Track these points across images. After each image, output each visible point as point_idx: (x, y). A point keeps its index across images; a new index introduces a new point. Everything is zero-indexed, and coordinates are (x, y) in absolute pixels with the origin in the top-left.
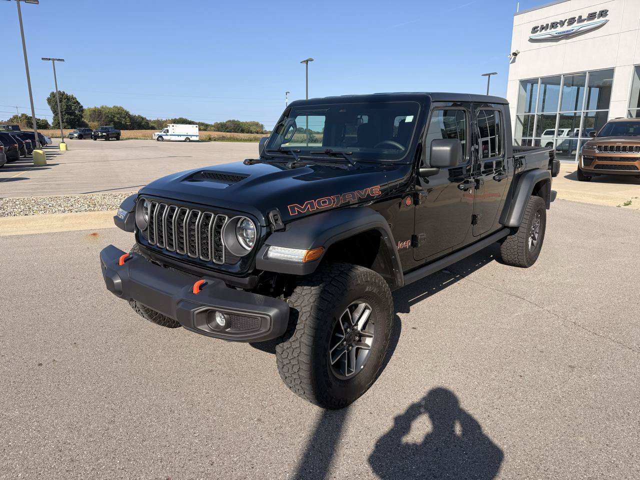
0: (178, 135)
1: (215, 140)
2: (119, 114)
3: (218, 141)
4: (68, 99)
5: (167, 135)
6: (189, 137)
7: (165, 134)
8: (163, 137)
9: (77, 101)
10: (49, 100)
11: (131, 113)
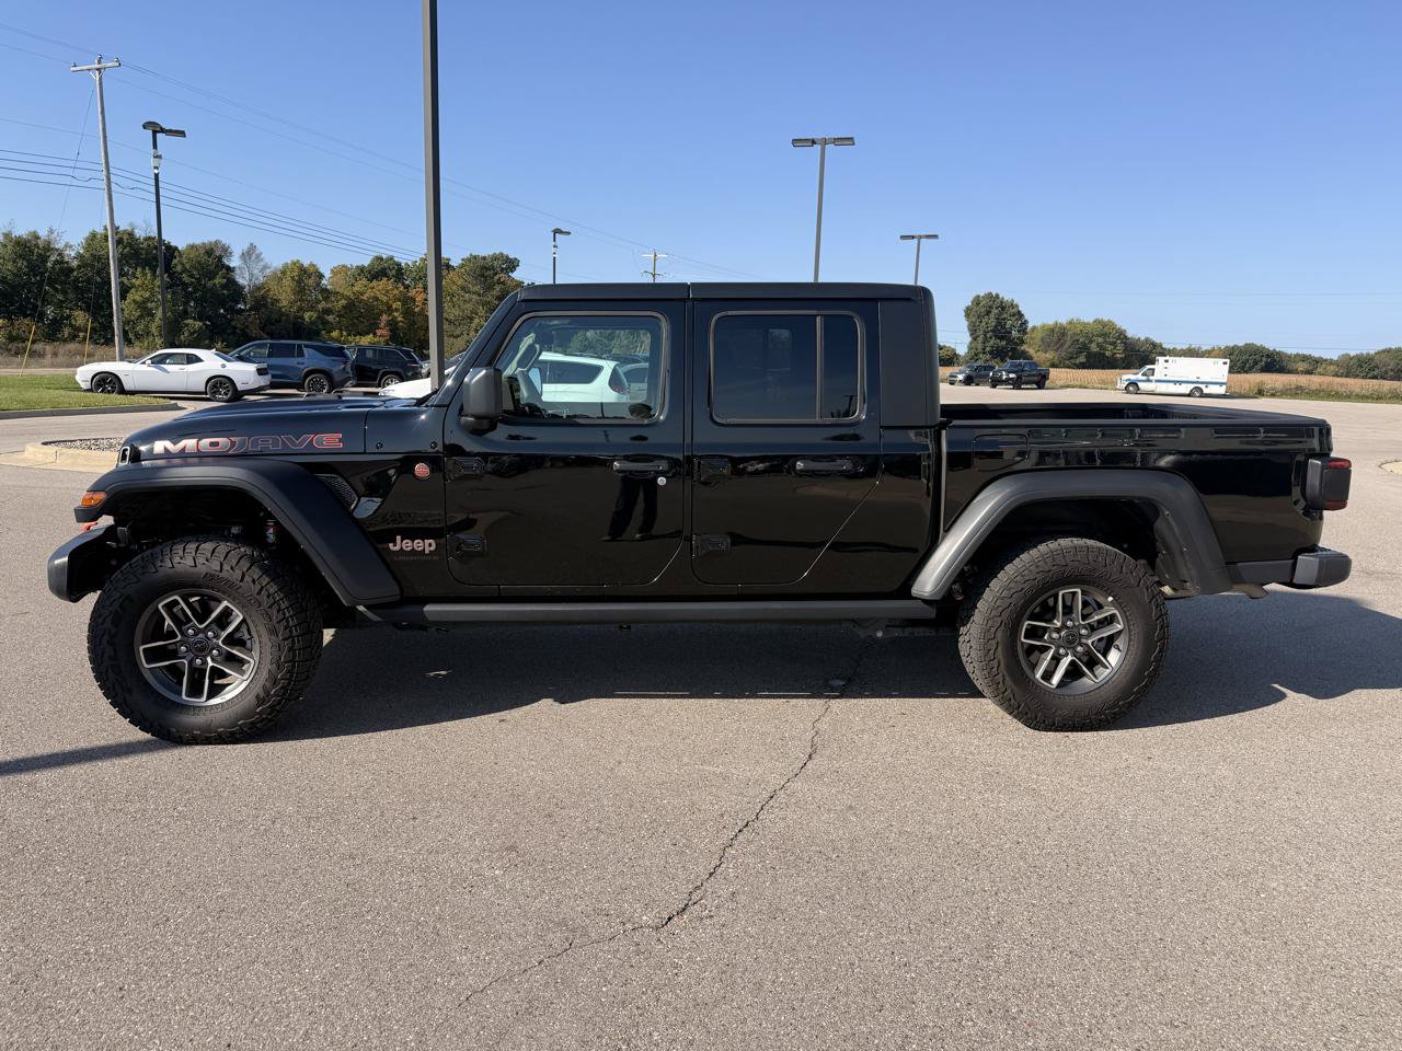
0: (1175, 382)
1: (1273, 395)
2: (1104, 335)
3: (1280, 397)
4: (1003, 309)
5: (1149, 381)
6: (1203, 386)
7: (1144, 378)
8: (1140, 384)
9: (1019, 312)
10: (968, 312)
11: (1130, 334)
